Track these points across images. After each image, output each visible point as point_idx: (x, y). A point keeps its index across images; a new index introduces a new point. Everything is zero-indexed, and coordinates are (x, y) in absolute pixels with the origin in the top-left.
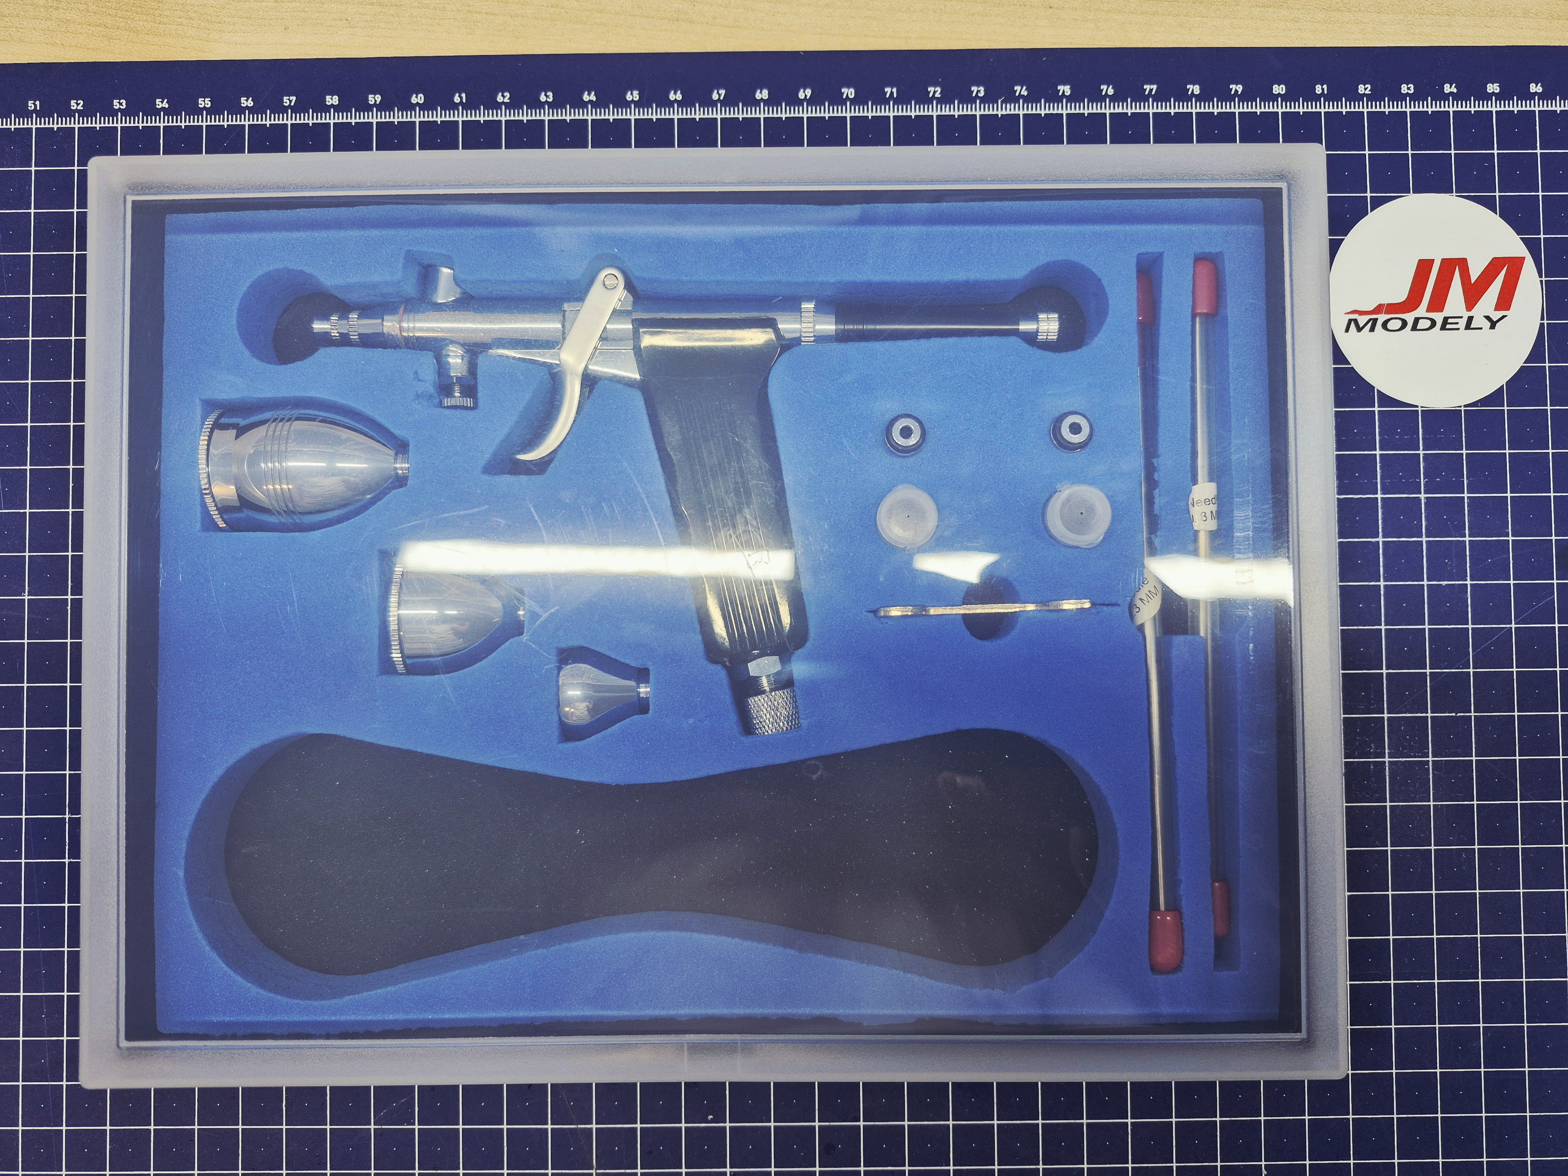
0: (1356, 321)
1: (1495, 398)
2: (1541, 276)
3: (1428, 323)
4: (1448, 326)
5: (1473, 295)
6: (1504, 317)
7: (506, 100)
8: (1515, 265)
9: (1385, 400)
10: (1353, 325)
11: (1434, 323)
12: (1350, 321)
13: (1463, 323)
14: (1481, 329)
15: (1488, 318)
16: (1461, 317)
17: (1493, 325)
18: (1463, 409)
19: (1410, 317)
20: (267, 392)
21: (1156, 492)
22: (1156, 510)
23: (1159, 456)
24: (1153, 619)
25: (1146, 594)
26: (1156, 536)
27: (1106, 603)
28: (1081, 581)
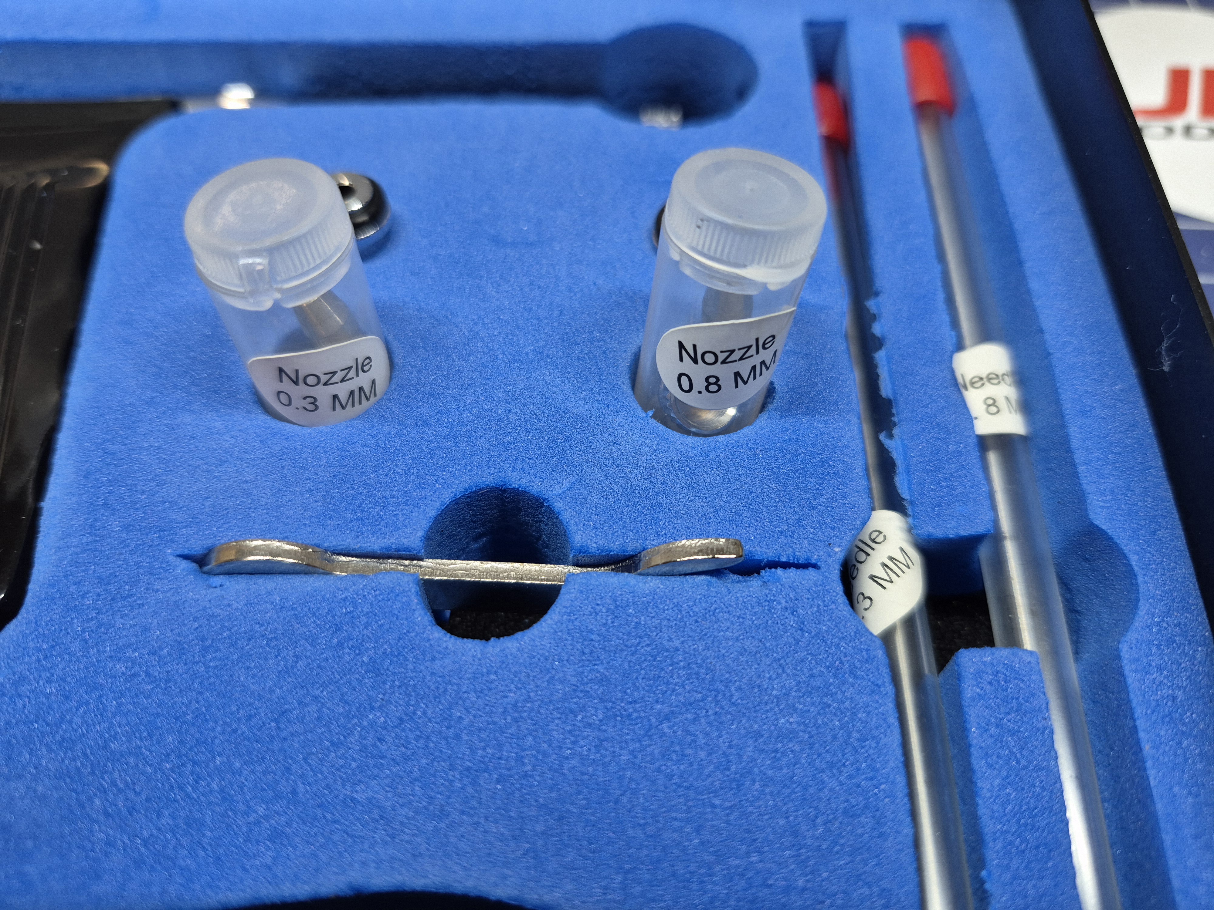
21: (880, 356)
22: (886, 390)
23: (877, 294)
24: (909, 622)
25: (884, 565)
26: (891, 436)
27: (784, 559)
28: (719, 503)
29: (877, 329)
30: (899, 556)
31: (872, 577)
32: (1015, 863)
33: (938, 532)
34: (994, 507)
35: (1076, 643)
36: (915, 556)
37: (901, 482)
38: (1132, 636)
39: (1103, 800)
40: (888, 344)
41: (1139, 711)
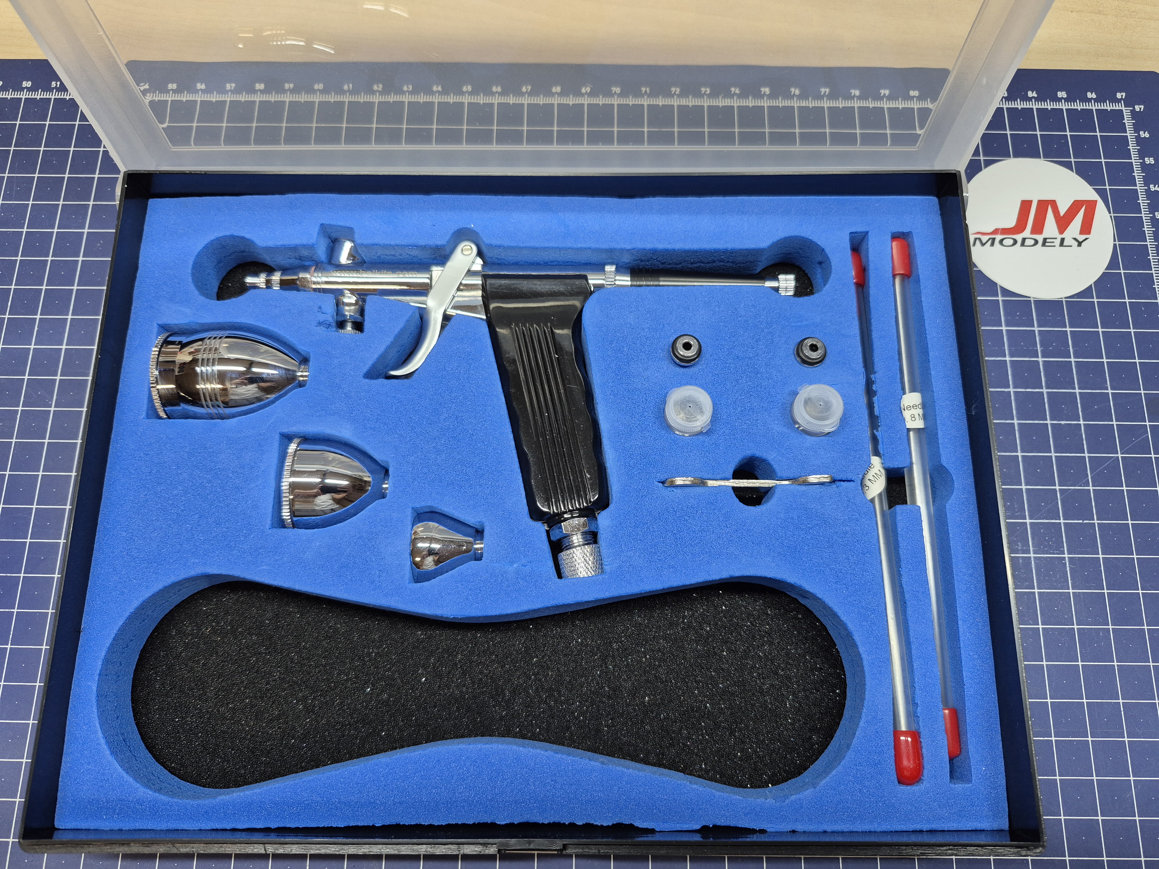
0: (980, 239)
1: (1087, 292)
2: (1110, 213)
3: (1032, 242)
4: (1047, 244)
5: (1063, 223)
6: (1086, 239)
7: (380, 89)
8: (1091, 206)
9: (1006, 292)
10: (978, 242)
11: (1036, 242)
12: (976, 239)
13: (1057, 242)
14: (1071, 246)
15: (1075, 239)
16: (1056, 238)
17: (1080, 244)
18: (1064, 300)
19: (1019, 237)
20: (208, 319)
21: (875, 399)
22: (877, 412)
23: (875, 373)
24: (880, 495)
25: (873, 476)
26: (877, 431)
27: (844, 479)
28: (823, 461)
29: (874, 388)
30: (878, 473)
31: (869, 480)
32: (909, 567)
33: (891, 466)
34: (911, 457)
35: (933, 502)
36: (883, 471)
37: (880, 447)
38: (950, 501)
39: (938, 549)
40: (878, 394)
41: (949, 525)
